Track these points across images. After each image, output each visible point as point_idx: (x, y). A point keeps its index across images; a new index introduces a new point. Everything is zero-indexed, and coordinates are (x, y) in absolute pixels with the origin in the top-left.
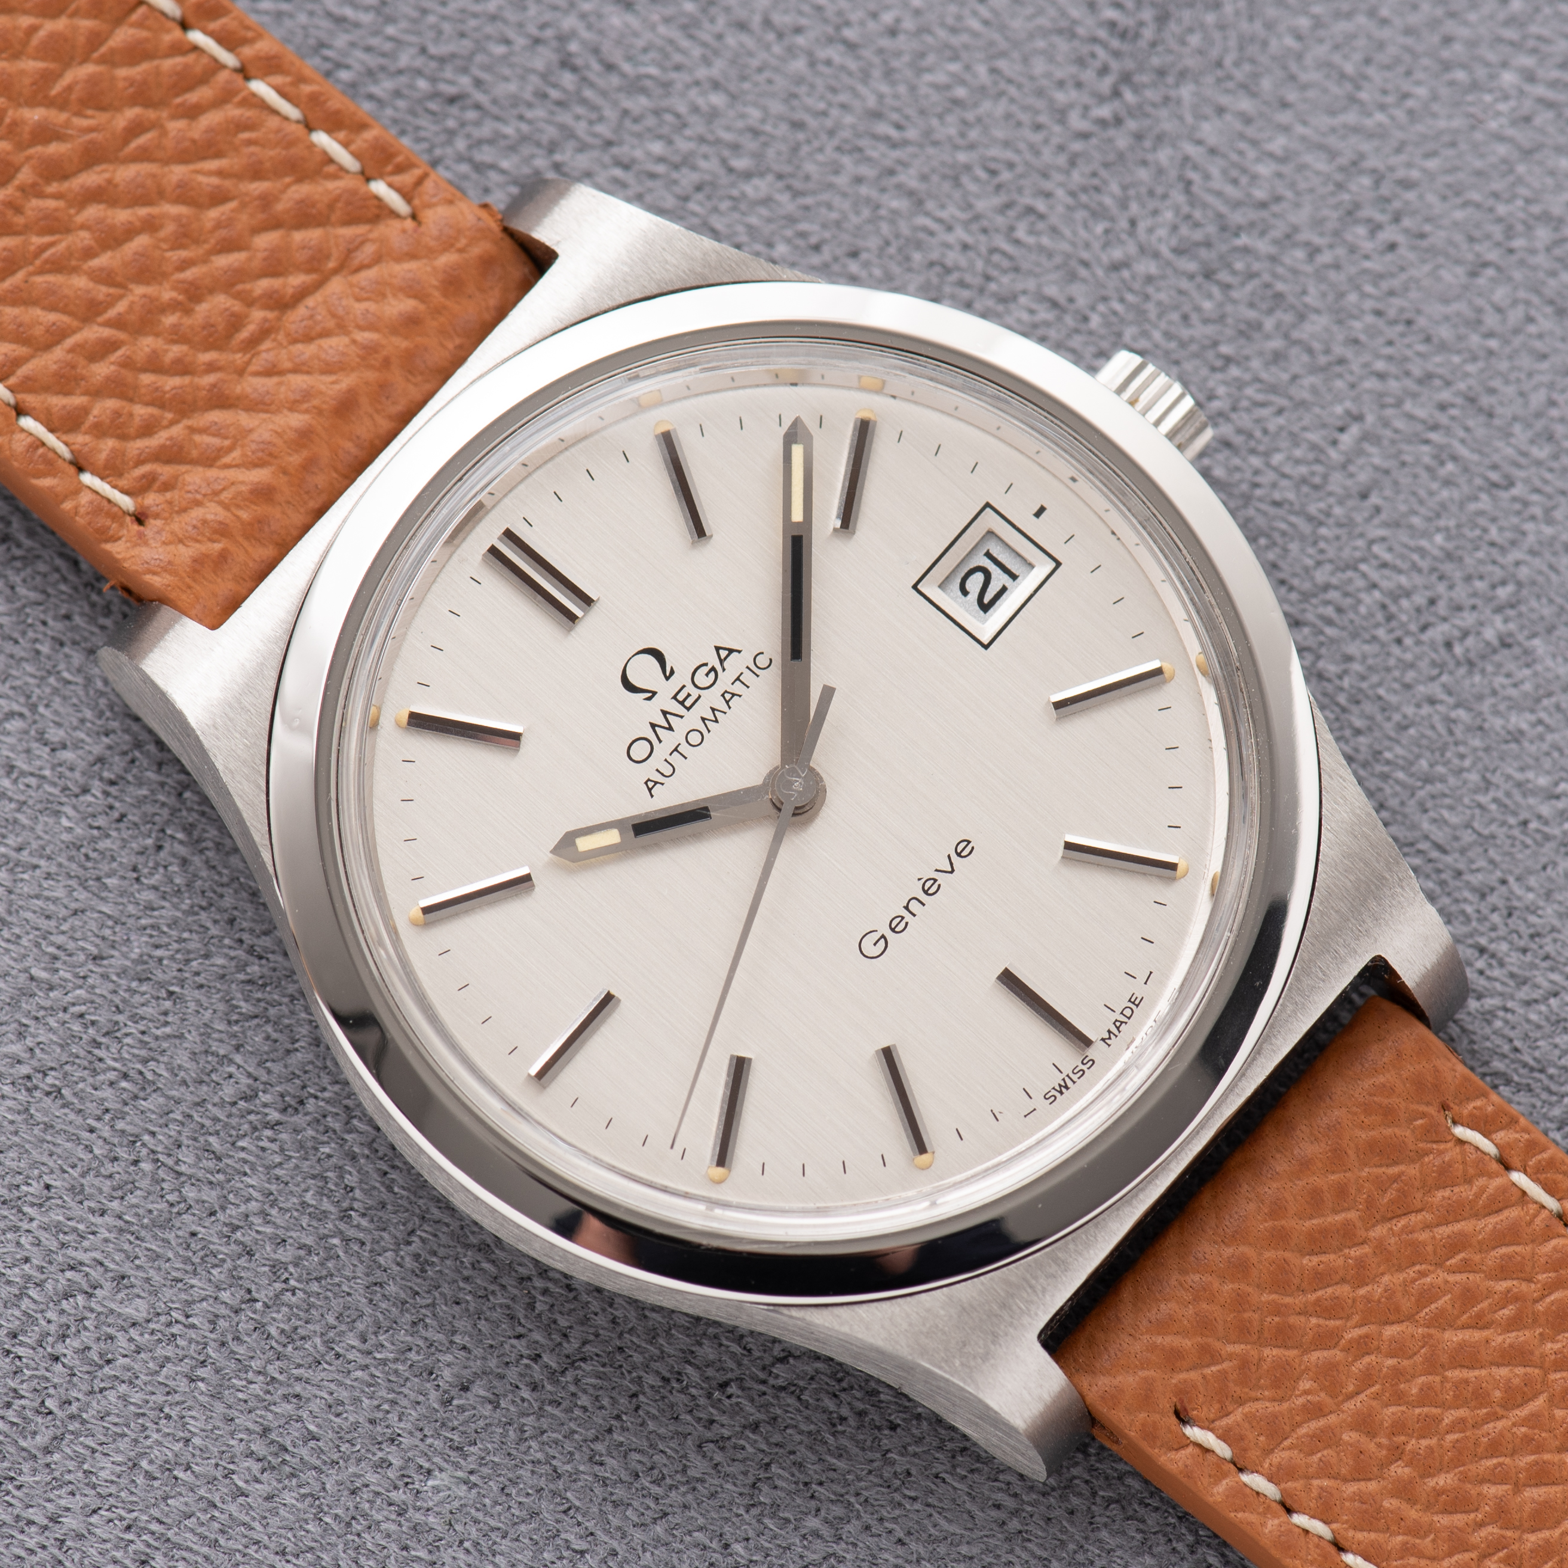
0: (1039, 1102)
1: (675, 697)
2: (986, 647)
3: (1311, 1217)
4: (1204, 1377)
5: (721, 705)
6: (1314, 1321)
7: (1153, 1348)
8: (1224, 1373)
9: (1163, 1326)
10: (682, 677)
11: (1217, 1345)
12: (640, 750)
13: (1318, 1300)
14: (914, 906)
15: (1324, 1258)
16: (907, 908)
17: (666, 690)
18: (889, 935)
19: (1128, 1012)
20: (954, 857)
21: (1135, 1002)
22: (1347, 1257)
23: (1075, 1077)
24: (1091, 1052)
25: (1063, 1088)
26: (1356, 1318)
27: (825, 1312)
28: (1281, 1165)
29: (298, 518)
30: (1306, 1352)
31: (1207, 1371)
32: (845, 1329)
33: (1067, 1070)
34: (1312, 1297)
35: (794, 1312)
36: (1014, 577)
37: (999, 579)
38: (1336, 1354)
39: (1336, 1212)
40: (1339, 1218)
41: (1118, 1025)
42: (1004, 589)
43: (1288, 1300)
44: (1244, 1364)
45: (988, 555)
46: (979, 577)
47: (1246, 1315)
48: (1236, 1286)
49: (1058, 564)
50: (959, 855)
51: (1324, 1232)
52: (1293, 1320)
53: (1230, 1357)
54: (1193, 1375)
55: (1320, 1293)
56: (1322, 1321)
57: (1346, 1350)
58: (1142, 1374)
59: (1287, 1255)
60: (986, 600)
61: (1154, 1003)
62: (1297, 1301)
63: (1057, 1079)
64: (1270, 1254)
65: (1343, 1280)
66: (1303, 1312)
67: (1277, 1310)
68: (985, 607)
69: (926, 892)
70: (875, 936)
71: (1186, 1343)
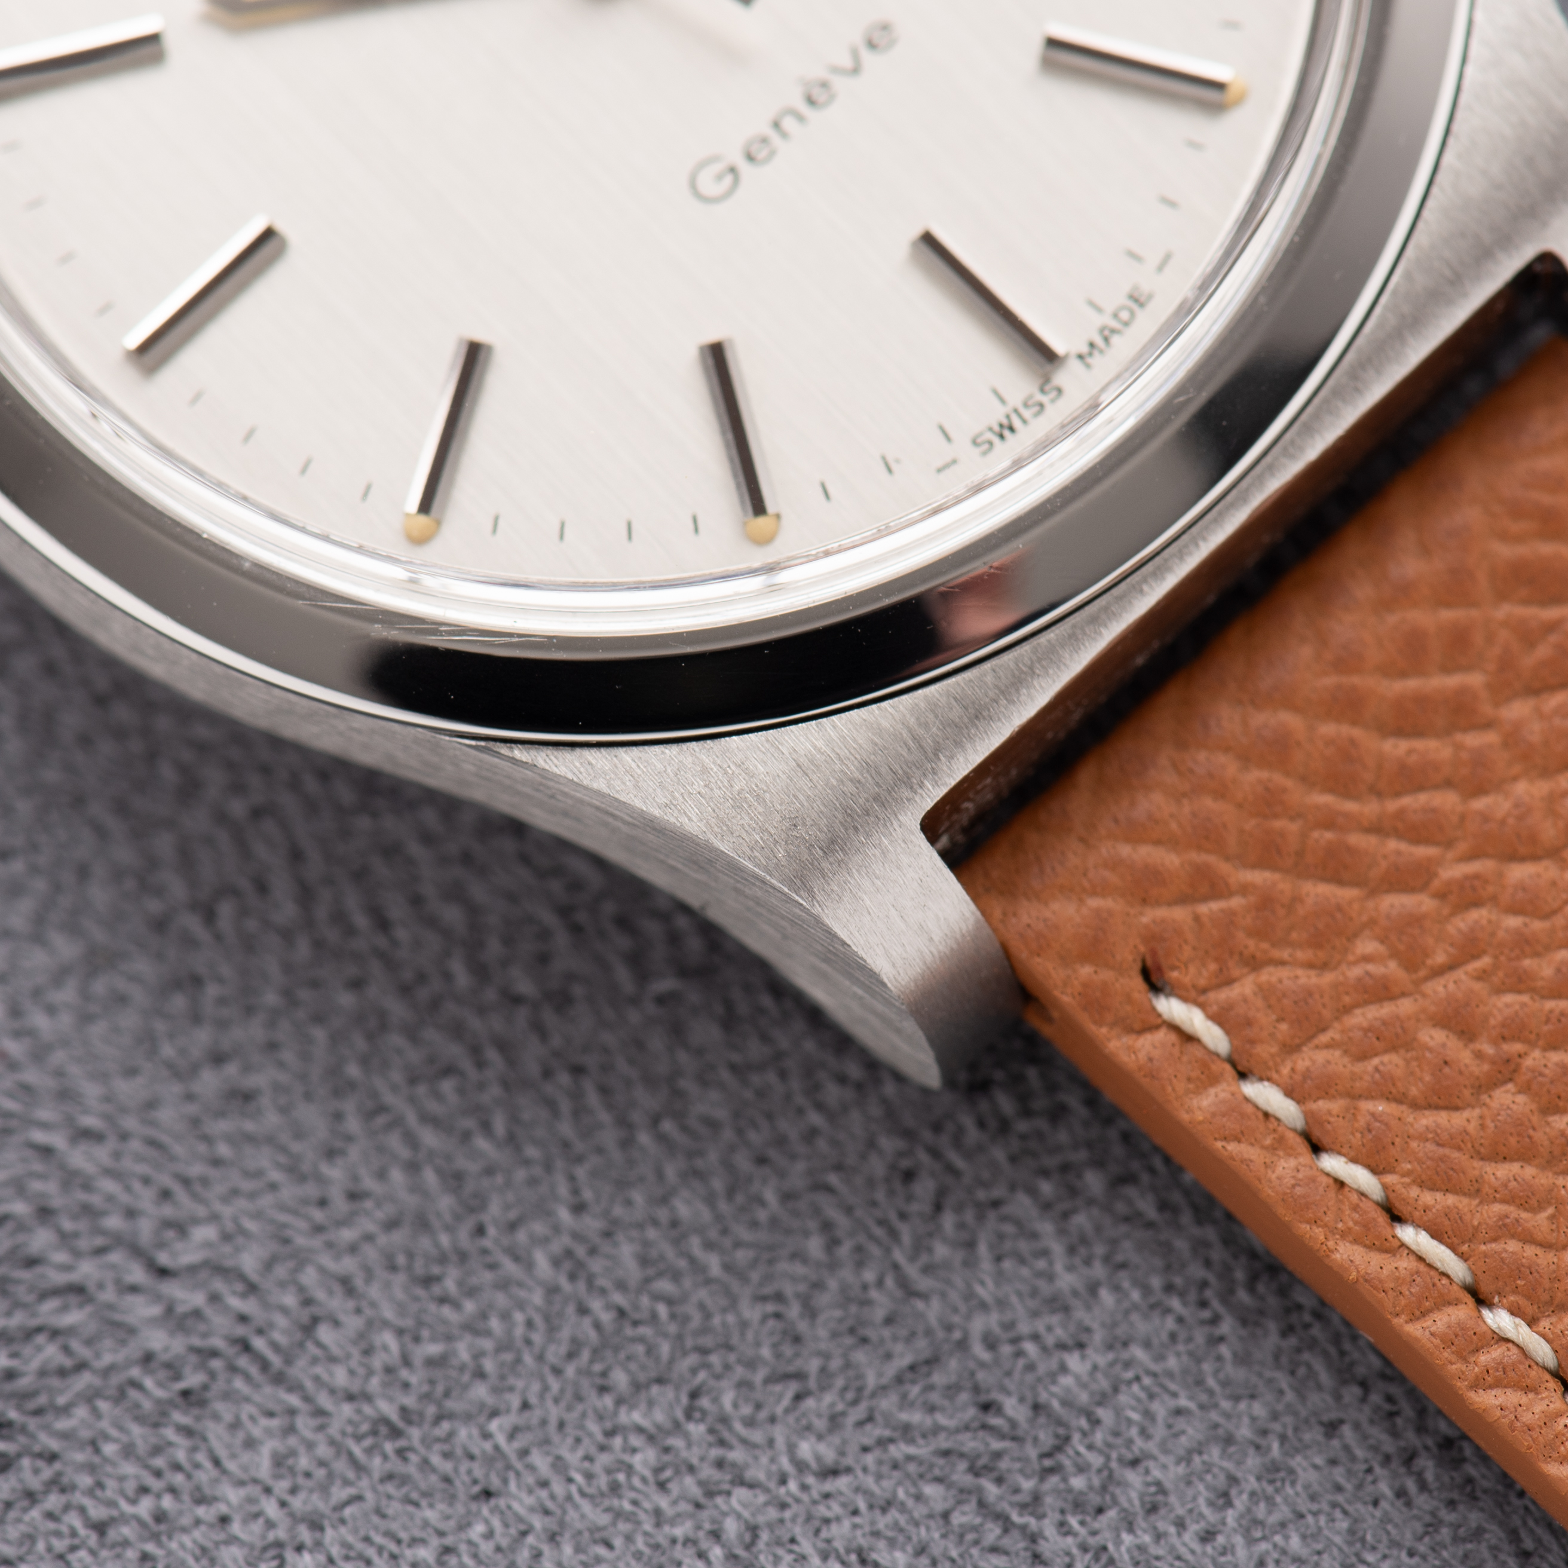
0: (962, 447)
3: (1403, 674)
4: (1197, 918)
6: (1393, 844)
7: (1114, 865)
8: (1231, 913)
9: (1135, 834)
11: (1224, 868)
13: (1401, 813)
14: (788, 123)
15: (1419, 744)
16: (776, 125)
18: (744, 167)
19: (1125, 315)
20: (862, 48)
21: (1139, 300)
22: (1459, 747)
23: (1027, 414)
24: (1058, 376)
25: (1005, 429)
26: (1462, 847)
27: (567, 755)
28: (1363, 590)
30: (1374, 892)
31: (1204, 909)
32: (600, 785)
33: (1015, 402)
34: (1392, 805)
35: (518, 753)
38: (1423, 903)
39: (1447, 669)
40: (1453, 681)
41: (1107, 334)
43: (1350, 806)
44: (1266, 902)
47: (1278, 824)
48: (1264, 774)
50: (871, 46)
51: (1422, 700)
52: (1356, 839)
53: (1244, 889)
54: (1179, 914)
55: (1406, 801)
56: (1403, 846)
57: (1441, 895)
58: (1094, 903)
59: (1357, 733)
62: (1369, 809)
63: (997, 414)
64: (1328, 729)
65: (1448, 784)
66: (1376, 829)
67: (1329, 821)
69: (810, 102)
70: (720, 167)
71: (1170, 860)
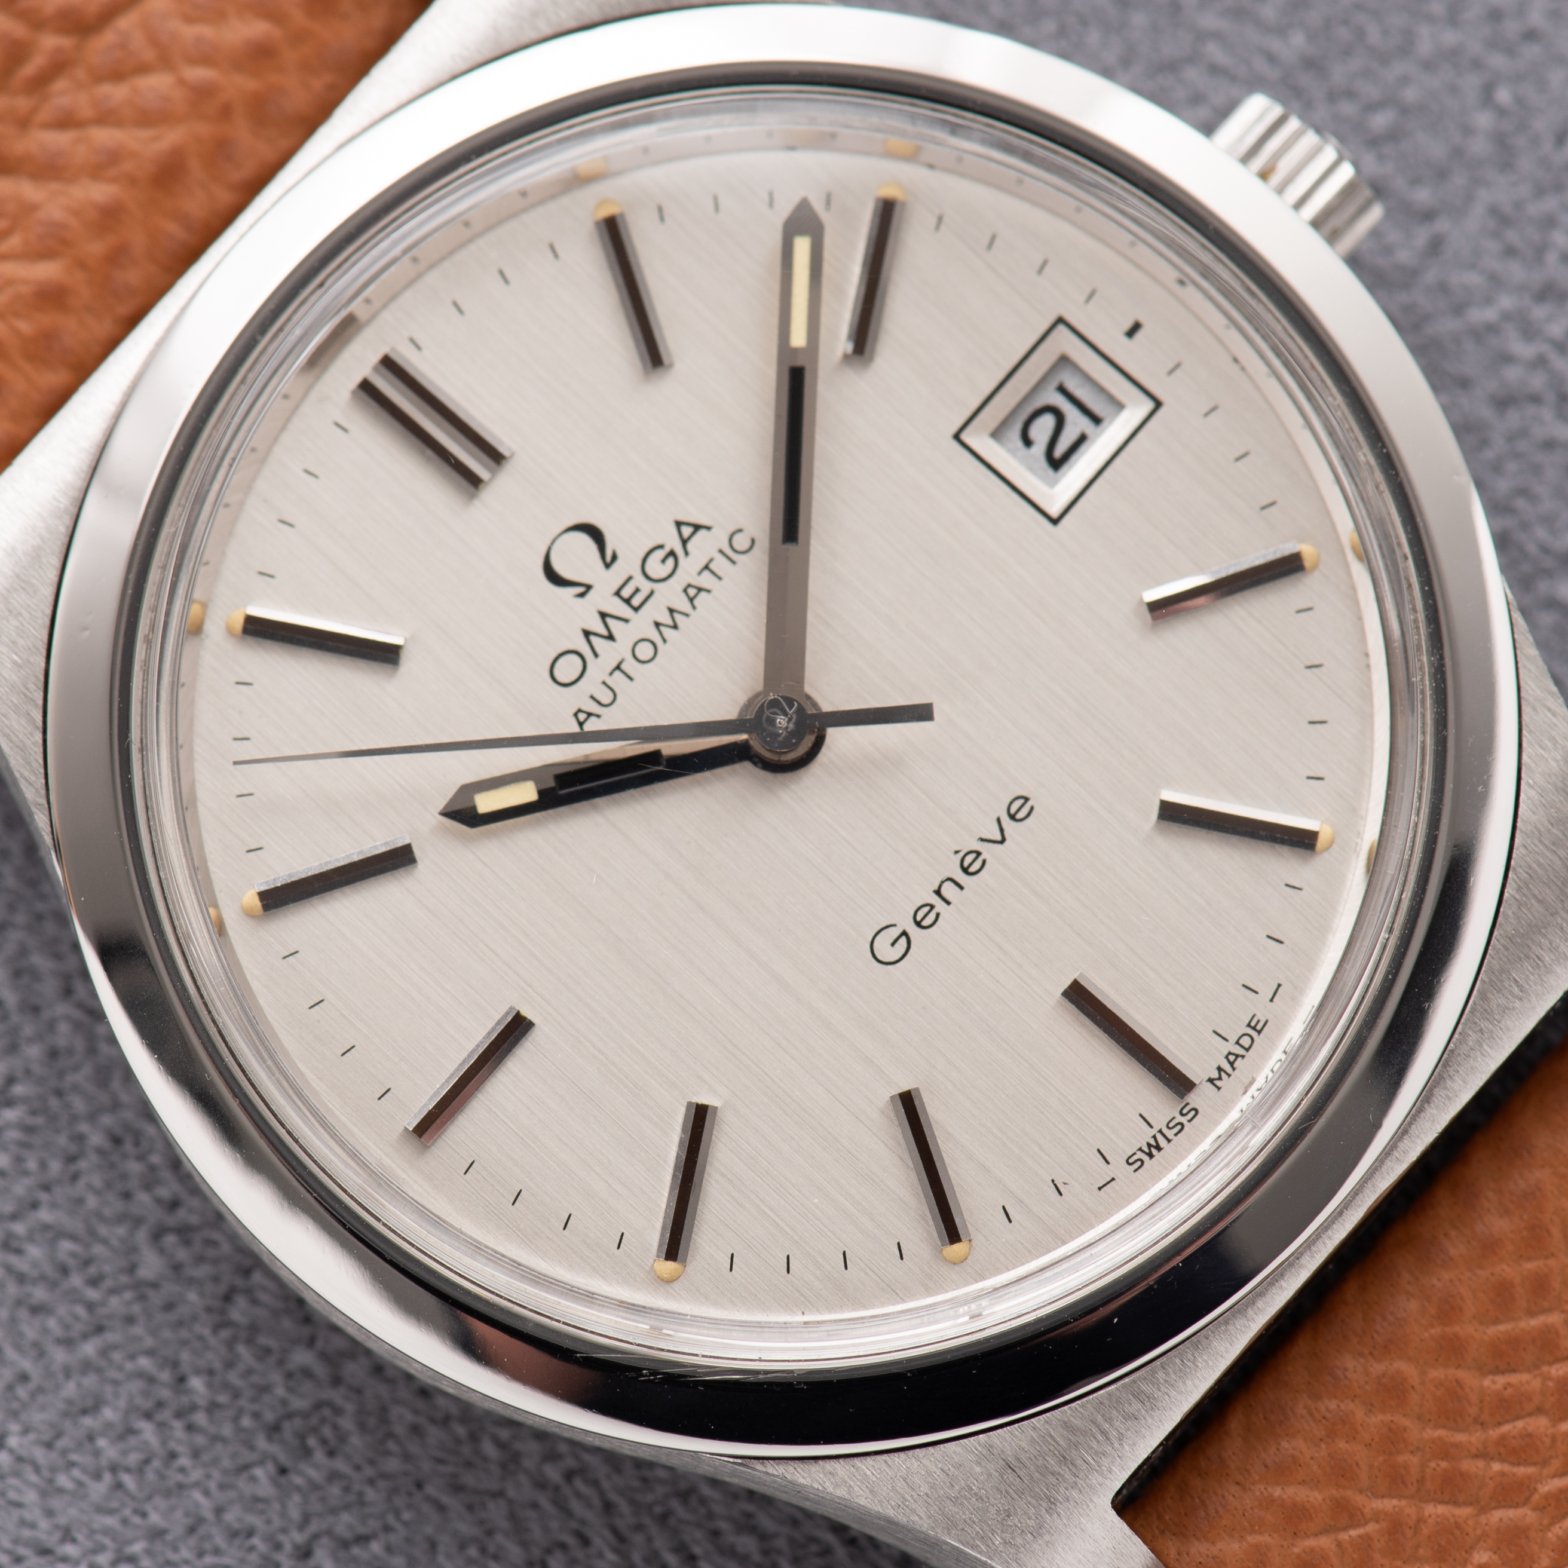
0: (1118, 1168)
1: (618, 594)
2: (1055, 521)
3: (1496, 1321)
4: (1339, 1544)
5: (683, 604)
6: (1496, 1467)
7: (1269, 1502)
8: (1367, 1539)
9: (1283, 1471)
10: (628, 565)
11: (1359, 1499)
12: (568, 668)
13: (1503, 1440)
14: (948, 890)
15: (1513, 1378)
16: (938, 892)
17: (605, 582)
18: (913, 931)
19: (1246, 1042)
20: (1006, 821)
21: (1256, 1027)
22: (1546, 1378)
23: (1170, 1134)
24: (1194, 1099)
25: (1153, 1149)
26: (1556, 1464)
27: (815, 1468)
28: (1456, 1247)
29: (103, 328)
30: (1484, 1510)
31: (1344, 1536)
32: (841, 1493)
33: (1160, 1123)
34: (1494, 1433)
35: (771, 1468)
36: (1096, 420)
37: (1076, 422)
38: (1525, 1514)
39: (1531, 1314)
40: (1535, 1322)
41: (1232, 1059)
42: (1082, 439)
43: (1461, 1437)
44: (1395, 1526)
45: (1062, 390)
46: (1047, 422)
47: (1401, 1459)
48: (1387, 1417)
49: (1158, 404)
50: (1012, 817)
51: (1514, 1342)
52: (1469, 1466)
53: (1377, 1517)
54: (1324, 1542)
55: (1506, 1428)
56: (1507, 1468)
57: (1540, 1508)
58: (1252, 1539)
59: (1462, 1374)
60: (1059, 452)
61: (1283, 1026)
62: (1472, 1438)
63: (1145, 1136)
64: (1436, 1373)
65: (1540, 1410)
66: (1482, 1454)
67: (1445, 1451)
68: (1056, 463)
69: (965, 870)
70: (894, 932)
71: (1315, 1497)
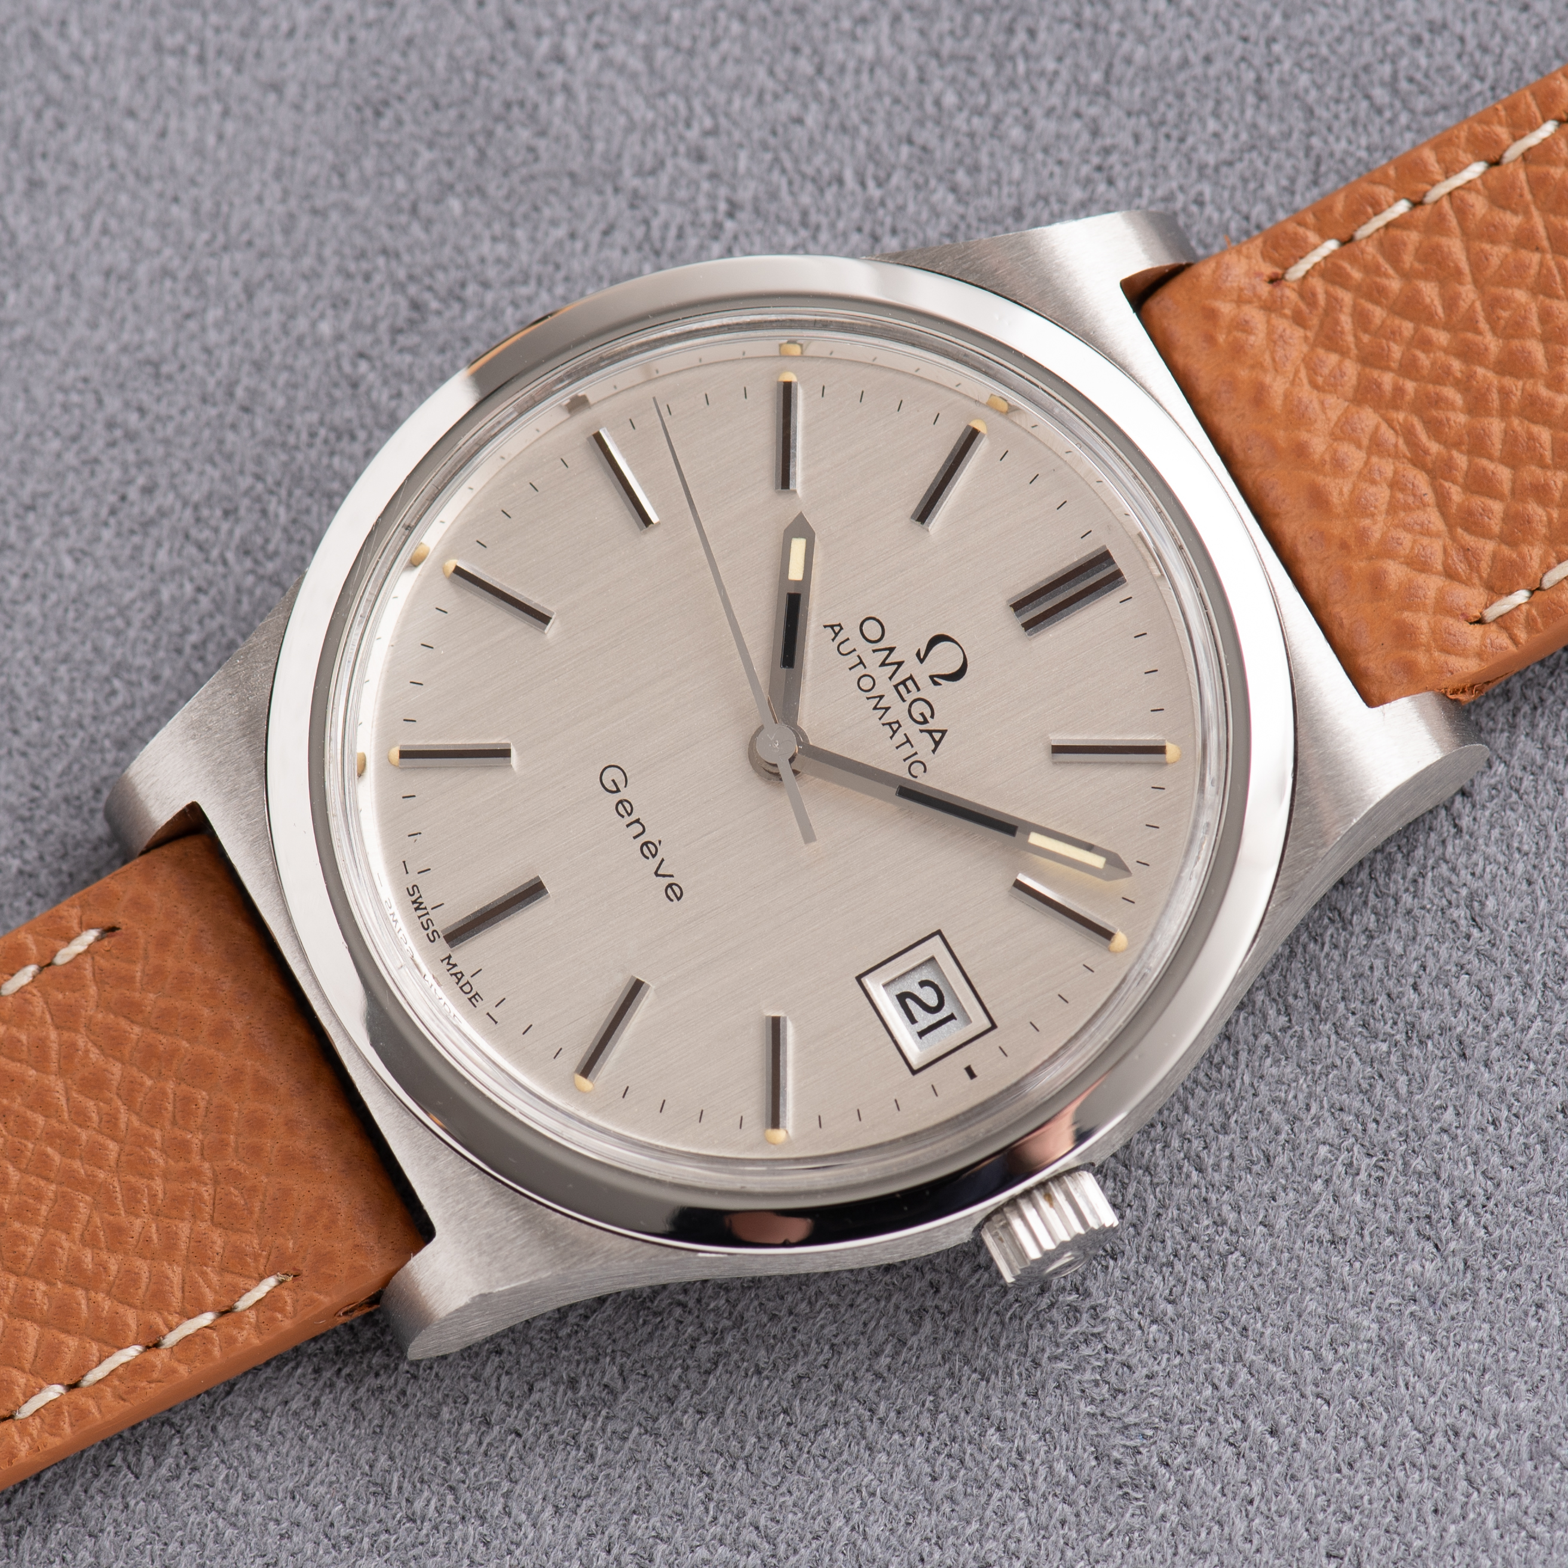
0: (413, 878)
1: (911, 678)
2: (859, 979)
5: (889, 717)
10: (928, 691)
12: (872, 630)
14: (637, 828)
16: (638, 821)
17: (922, 673)
18: (617, 797)
19: (467, 988)
20: (669, 880)
21: (474, 998)
23: (424, 919)
24: (441, 942)
25: (418, 905)
33: (433, 915)
36: (922, 1034)
37: (925, 1019)
41: (459, 976)
42: (913, 1021)
45: (951, 1017)
46: (933, 1001)
49: (914, 1072)
50: (670, 886)
60: (909, 1001)
61: (468, 1016)
63: (428, 902)
68: (902, 998)
69: (646, 844)
70: (621, 786)
